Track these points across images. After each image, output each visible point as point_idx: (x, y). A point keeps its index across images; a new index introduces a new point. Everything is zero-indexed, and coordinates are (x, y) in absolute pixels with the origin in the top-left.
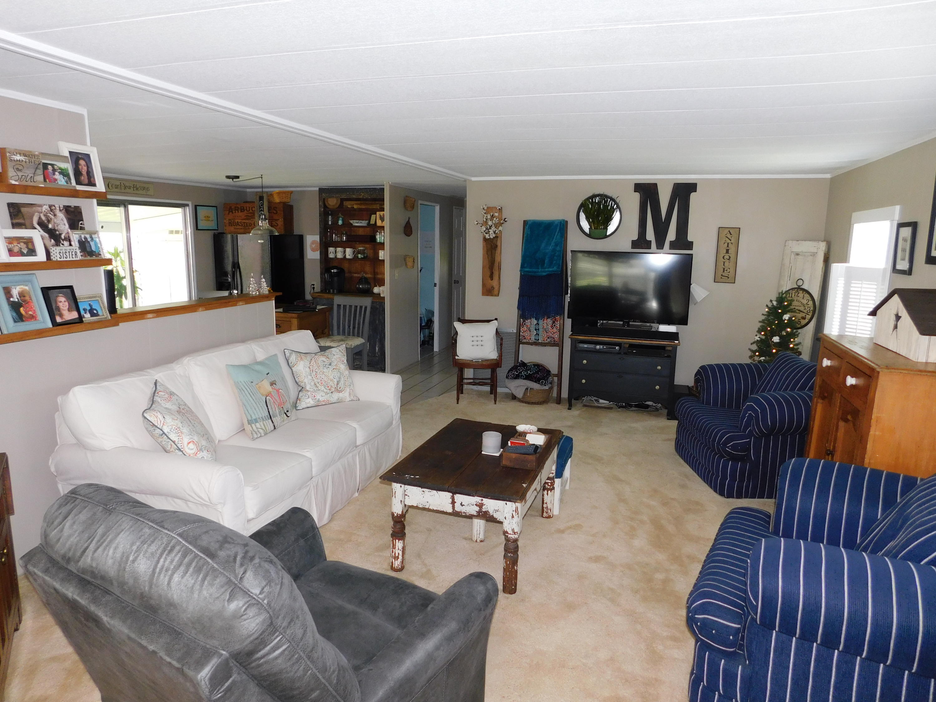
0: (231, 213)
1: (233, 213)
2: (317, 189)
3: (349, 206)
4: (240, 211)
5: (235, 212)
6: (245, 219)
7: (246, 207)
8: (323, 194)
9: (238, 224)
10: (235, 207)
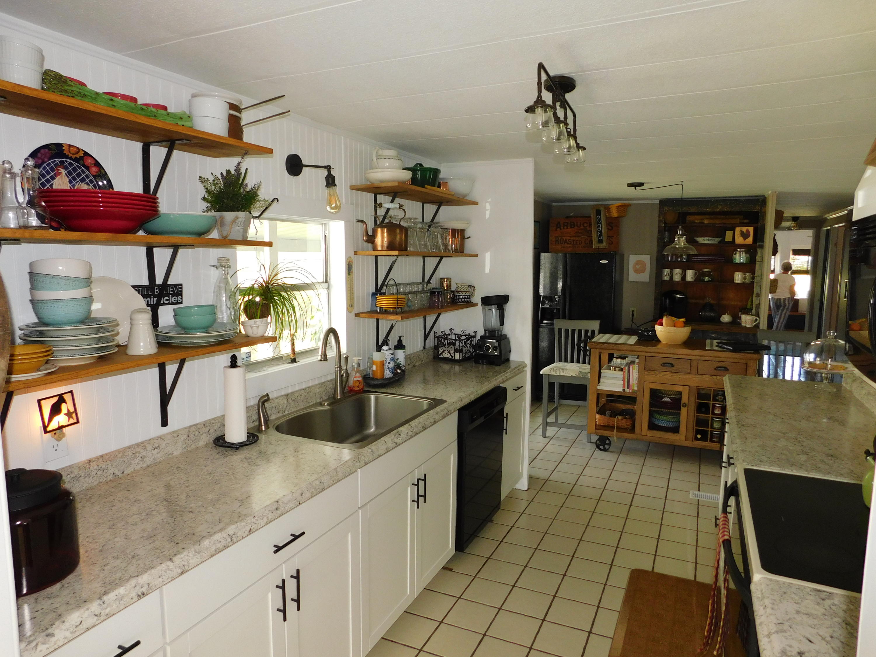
0: (558, 229)
1: (561, 229)
2: (658, 202)
3: (696, 221)
4: (569, 227)
5: (564, 229)
6: (573, 236)
7: (577, 223)
8: (665, 207)
9: (566, 242)
10: (564, 223)
